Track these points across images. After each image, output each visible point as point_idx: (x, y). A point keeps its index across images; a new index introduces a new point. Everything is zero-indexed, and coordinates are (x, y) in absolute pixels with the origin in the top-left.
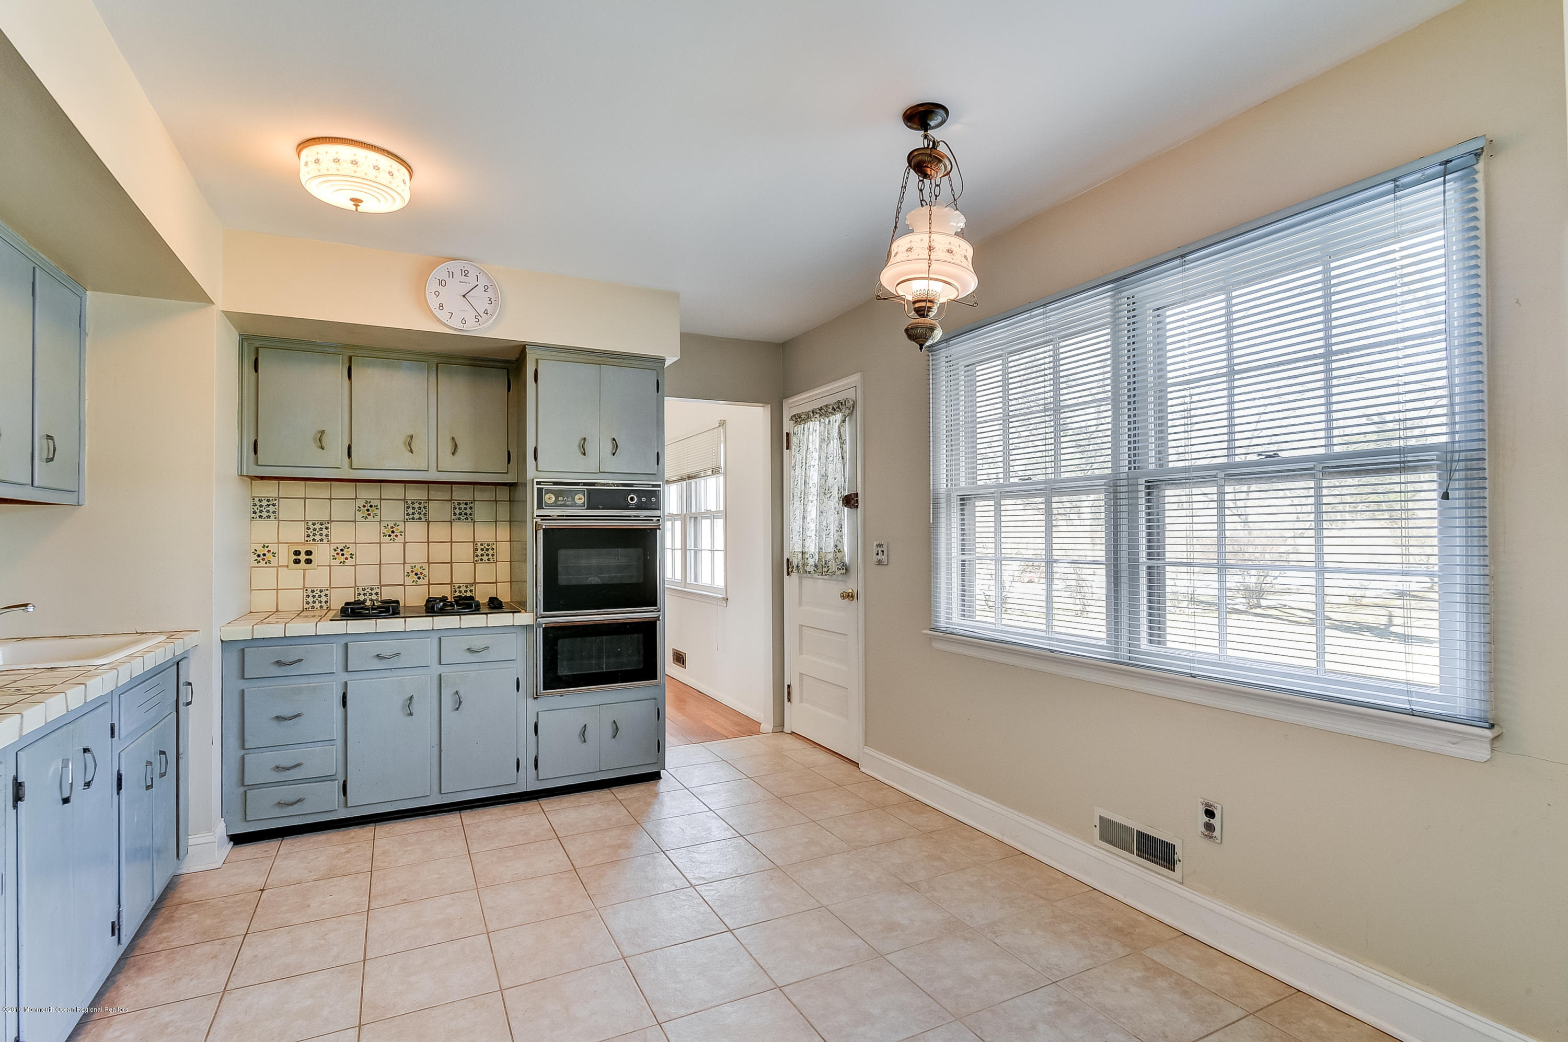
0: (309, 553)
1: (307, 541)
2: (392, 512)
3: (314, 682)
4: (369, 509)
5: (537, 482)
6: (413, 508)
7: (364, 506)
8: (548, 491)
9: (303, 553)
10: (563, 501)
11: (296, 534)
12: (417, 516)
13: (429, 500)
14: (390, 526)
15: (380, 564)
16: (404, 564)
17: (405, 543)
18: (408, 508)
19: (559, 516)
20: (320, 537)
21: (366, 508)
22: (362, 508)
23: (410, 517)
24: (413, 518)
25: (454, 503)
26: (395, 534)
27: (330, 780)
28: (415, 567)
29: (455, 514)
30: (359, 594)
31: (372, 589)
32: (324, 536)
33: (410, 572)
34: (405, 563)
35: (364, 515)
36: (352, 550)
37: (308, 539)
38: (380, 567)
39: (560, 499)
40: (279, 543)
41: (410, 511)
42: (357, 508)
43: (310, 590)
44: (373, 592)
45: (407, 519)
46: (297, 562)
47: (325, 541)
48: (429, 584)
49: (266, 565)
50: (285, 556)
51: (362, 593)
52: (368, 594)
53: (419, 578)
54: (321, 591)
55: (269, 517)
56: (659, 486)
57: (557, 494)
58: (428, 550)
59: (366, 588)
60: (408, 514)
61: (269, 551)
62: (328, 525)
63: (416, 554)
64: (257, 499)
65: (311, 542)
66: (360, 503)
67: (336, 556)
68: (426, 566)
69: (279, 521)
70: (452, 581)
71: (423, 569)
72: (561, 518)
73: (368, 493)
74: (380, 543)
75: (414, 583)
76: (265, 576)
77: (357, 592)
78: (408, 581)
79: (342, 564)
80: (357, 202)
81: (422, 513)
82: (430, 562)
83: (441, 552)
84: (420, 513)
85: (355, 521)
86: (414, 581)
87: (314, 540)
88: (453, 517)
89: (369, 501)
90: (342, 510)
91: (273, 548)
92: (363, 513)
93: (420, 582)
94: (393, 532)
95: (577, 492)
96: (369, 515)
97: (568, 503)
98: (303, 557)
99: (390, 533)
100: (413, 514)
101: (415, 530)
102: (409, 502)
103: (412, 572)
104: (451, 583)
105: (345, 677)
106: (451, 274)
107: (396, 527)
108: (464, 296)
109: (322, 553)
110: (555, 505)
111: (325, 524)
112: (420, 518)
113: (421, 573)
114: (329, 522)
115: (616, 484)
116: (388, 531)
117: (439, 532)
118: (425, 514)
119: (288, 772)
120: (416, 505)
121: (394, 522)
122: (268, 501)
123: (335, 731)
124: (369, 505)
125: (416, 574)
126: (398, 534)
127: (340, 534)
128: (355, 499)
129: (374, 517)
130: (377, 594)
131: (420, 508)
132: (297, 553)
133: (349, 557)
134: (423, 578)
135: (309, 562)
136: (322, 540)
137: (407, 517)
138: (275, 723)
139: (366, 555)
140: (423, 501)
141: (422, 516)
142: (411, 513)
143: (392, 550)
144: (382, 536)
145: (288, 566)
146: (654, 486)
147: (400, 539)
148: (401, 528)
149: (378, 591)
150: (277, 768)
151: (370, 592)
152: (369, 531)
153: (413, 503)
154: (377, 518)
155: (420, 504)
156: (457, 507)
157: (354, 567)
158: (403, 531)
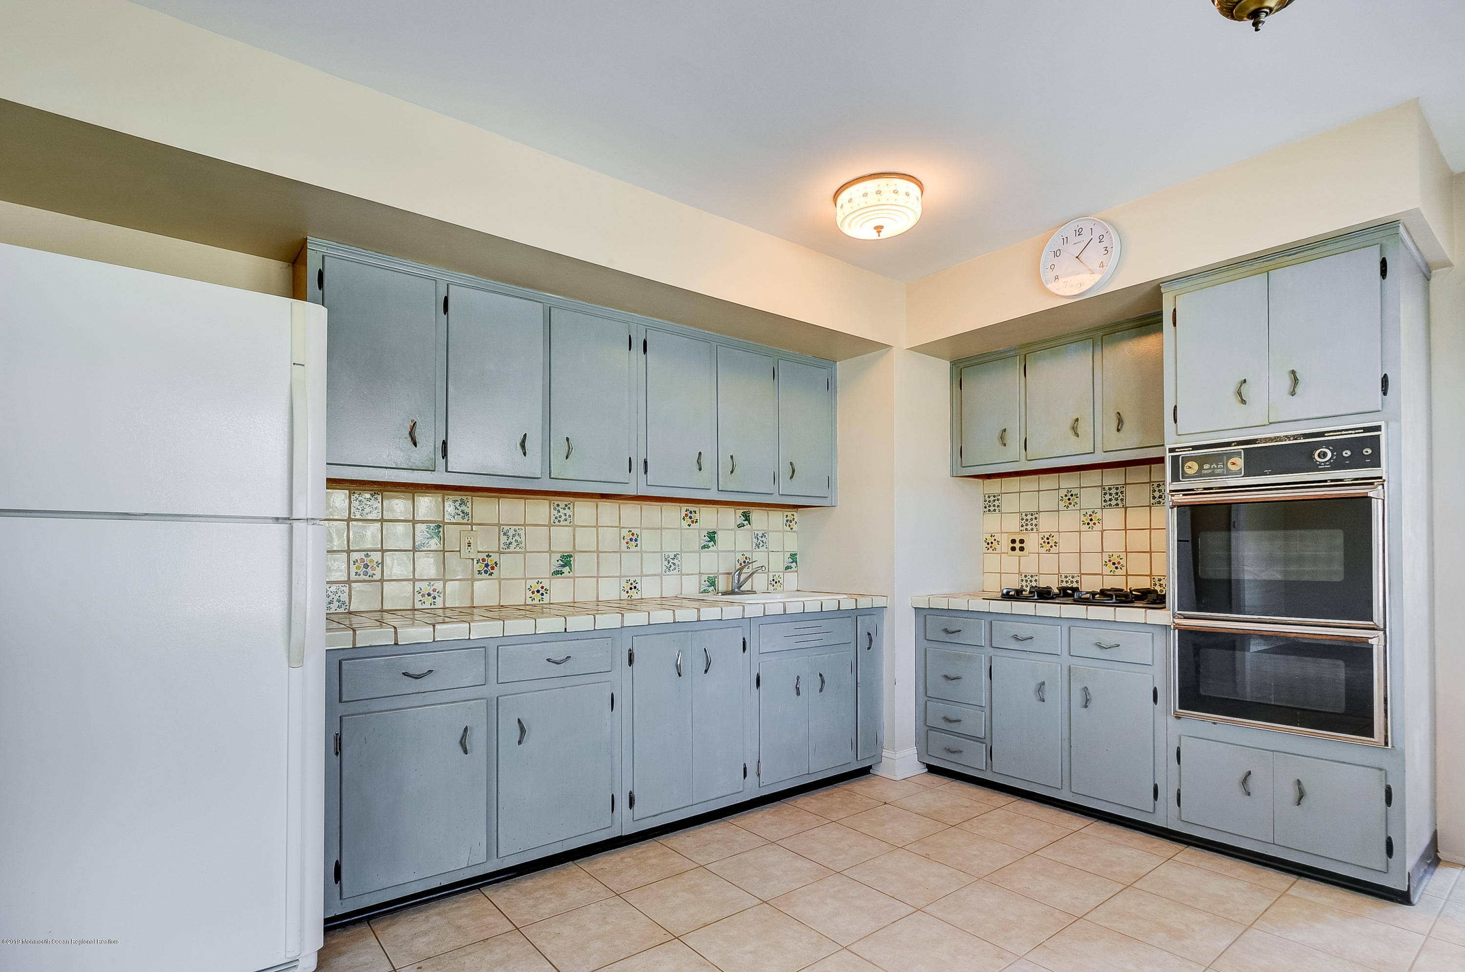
0: (1022, 541)
1: (1021, 530)
2: (1091, 498)
3: (970, 651)
4: (1071, 498)
5: (1169, 449)
6: (1111, 494)
7: (1066, 496)
8: (1186, 459)
9: (1018, 541)
10: (1210, 468)
11: (1013, 524)
12: (1114, 502)
13: (1126, 484)
14: (1088, 514)
15: (1080, 553)
16: (1102, 553)
17: (1102, 531)
18: (1105, 494)
19: (1205, 489)
20: (1031, 527)
21: (1067, 498)
22: (1064, 497)
23: (1107, 504)
24: (1110, 505)
25: (1153, 485)
26: (1093, 522)
27: (979, 742)
28: (1112, 556)
29: (1154, 498)
30: (1062, 581)
31: (1073, 577)
32: (1034, 526)
33: (1107, 561)
34: (1103, 551)
35: (1066, 504)
36: (1056, 539)
37: (1022, 528)
38: (1080, 555)
39: (1206, 466)
40: (1001, 533)
41: (1108, 497)
42: (1060, 498)
43: (1023, 575)
44: (1075, 580)
45: (1104, 506)
46: (1013, 549)
47: (1035, 530)
48: (1127, 575)
49: (993, 552)
50: (1006, 545)
51: (1065, 580)
52: (1069, 582)
53: (1117, 568)
54: (1032, 576)
55: (995, 510)
56: (1378, 428)
57: (1201, 461)
58: (1126, 538)
59: (1068, 575)
60: (1105, 501)
61: (995, 540)
62: (1037, 516)
63: (1114, 543)
64: (987, 496)
65: (1024, 531)
66: (1063, 493)
67: (1043, 544)
68: (1123, 555)
69: (1002, 513)
70: (1151, 573)
71: (1121, 559)
72: (1208, 490)
73: (1068, 482)
74: (1080, 532)
75: (1112, 573)
76: (992, 561)
77: (1060, 579)
78: (1106, 570)
79: (1048, 552)
80: (879, 229)
81: (1119, 499)
82: (1128, 551)
83: (1139, 540)
84: (1117, 499)
85: (1058, 511)
86: (1111, 571)
87: (1026, 529)
88: (1152, 501)
89: (1070, 490)
90: (1048, 501)
91: (997, 537)
92: (1065, 502)
93: (1118, 572)
94: (1091, 520)
95: (1230, 455)
96: (1070, 504)
97: (1217, 471)
98: (1017, 545)
99: (1089, 521)
100: (1110, 500)
101: (1112, 518)
102: (1107, 488)
103: (1110, 561)
104: (1150, 575)
105: (991, 652)
106: (1065, 239)
107: (1094, 515)
108: (1077, 257)
109: (1032, 542)
110: (1199, 474)
111: (1035, 514)
112: (1117, 505)
113: (1119, 563)
114: (1038, 512)
115: (1294, 436)
116: (1087, 520)
117: (1138, 518)
118: (1122, 500)
119: (950, 724)
120: (1113, 491)
121: (1092, 510)
122: (994, 497)
123: (984, 699)
124: (1070, 494)
125: (1114, 564)
126: (1096, 522)
127: (1046, 523)
128: (1058, 489)
129: (1074, 505)
130: (1077, 582)
131: (1117, 494)
132: (1013, 541)
133: (1053, 545)
134: (1121, 568)
135: (1022, 549)
136: (1032, 529)
137: (1104, 504)
138: (944, 680)
139: (1068, 543)
140: (1119, 486)
141: (1119, 502)
142: (1108, 500)
143: (1091, 539)
144: (1081, 524)
145: (1007, 553)
146: (1366, 429)
147: (1098, 527)
148: (1099, 516)
149: (1079, 579)
150: (946, 719)
151: (1071, 579)
152: (1070, 520)
153: (1110, 489)
154: (1078, 507)
155: (1117, 489)
156: (1157, 489)
157: (1057, 555)
158: (1101, 518)
